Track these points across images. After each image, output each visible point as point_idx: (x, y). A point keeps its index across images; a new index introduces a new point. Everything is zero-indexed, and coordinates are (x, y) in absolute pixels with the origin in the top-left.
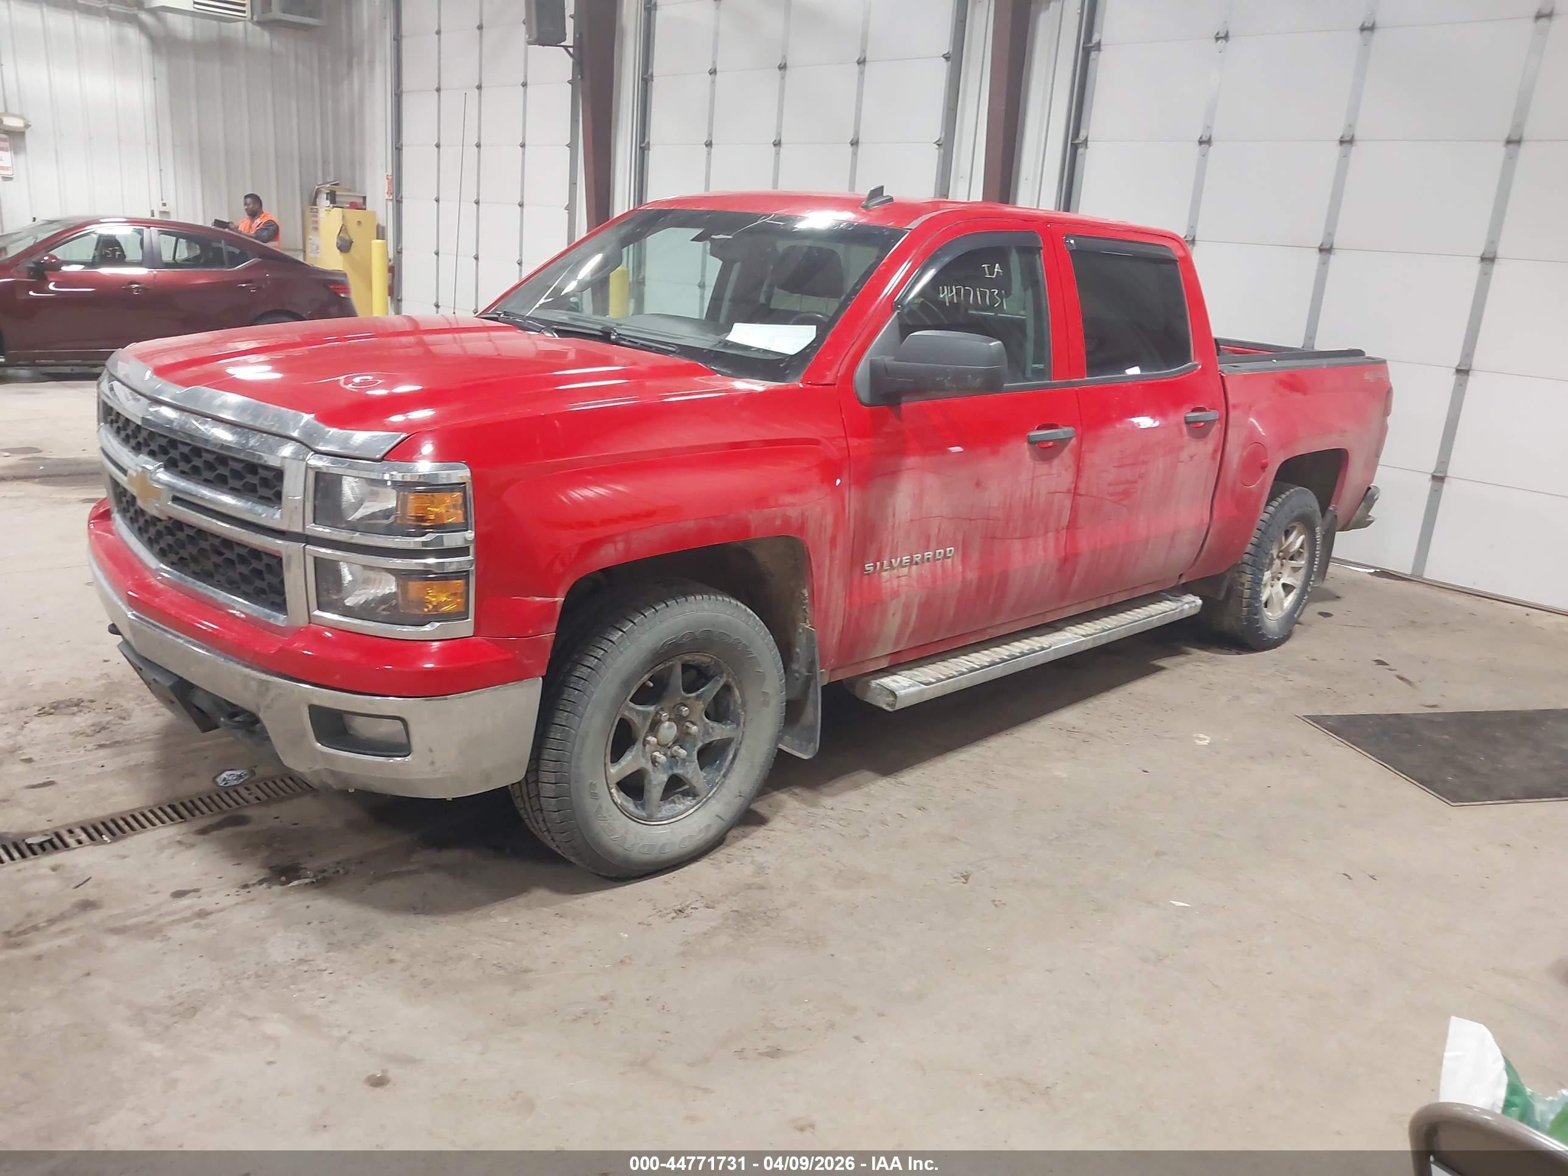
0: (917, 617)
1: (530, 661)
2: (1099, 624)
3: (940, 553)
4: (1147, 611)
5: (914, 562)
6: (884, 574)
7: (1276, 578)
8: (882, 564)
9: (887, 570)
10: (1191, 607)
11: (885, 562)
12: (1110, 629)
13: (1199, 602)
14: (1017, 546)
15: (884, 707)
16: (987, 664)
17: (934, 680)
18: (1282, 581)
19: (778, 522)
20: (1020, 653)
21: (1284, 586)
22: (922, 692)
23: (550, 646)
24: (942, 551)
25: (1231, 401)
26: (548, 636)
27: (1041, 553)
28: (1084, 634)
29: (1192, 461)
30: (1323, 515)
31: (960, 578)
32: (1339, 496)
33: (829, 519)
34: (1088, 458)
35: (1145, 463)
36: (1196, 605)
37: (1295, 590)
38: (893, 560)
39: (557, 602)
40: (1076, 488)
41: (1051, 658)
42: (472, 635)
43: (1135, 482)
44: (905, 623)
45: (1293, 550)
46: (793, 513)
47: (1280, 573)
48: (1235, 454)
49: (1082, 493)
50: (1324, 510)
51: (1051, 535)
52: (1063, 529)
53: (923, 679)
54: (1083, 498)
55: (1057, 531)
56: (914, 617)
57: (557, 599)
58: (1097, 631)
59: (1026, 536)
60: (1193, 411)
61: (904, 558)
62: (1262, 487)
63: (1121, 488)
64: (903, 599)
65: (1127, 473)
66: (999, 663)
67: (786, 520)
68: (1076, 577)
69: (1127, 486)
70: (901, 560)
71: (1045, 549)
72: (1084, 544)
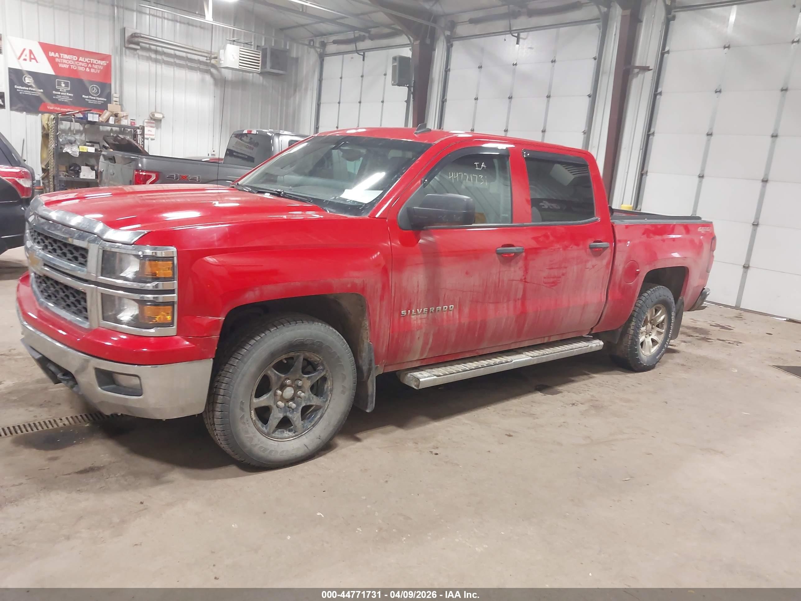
0: (433, 340)
1: (205, 350)
2: (542, 352)
3: (445, 308)
4: (571, 346)
5: (430, 311)
6: (413, 317)
7: (648, 333)
8: (411, 312)
9: (414, 315)
10: (596, 346)
11: (413, 310)
12: (547, 354)
13: (602, 343)
14: (491, 307)
15: (414, 387)
16: (474, 368)
17: (442, 374)
18: (651, 337)
19: (349, 286)
20: (493, 363)
21: (653, 340)
22: (435, 380)
23: (216, 342)
24: (447, 307)
25: (618, 237)
26: (215, 337)
27: (506, 311)
28: (532, 356)
29: (594, 268)
30: (676, 303)
31: (458, 321)
32: (685, 292)
33: (379, 286)
34: (531, 263)
35: (566, 268)
36: (600, 345)
37: (658, 344)
38: (418, 310)
39: (220, 319)
40: (525, 278)
41: (512, 367)
42: (175, 335)
43: (560, 277)
44: (425, 343)
45: (658, 321)
46: (358, 281)
47: (651, 332)
48: (620, 265)
49: (528, 281)
50: (676, 299)
51: (511, 304)
52: (518, 300)
53: (436, 373)
54: (529, 284)
55: (515, 301)
56: (431, 340)
57: (220, 318)
58: (540, 355)
59: (497, 302)
60: (594, 242)
61: (425, 309)
62: (636, 285)
63: (552, 280)
64: (424, 330)
65: (555, 272)
66: (481, 368)
67: (354, 285)
68: (526, 325)
69: (555, 279)
70: (423, 311)
71: (508, 309)
72: (530, 309)
